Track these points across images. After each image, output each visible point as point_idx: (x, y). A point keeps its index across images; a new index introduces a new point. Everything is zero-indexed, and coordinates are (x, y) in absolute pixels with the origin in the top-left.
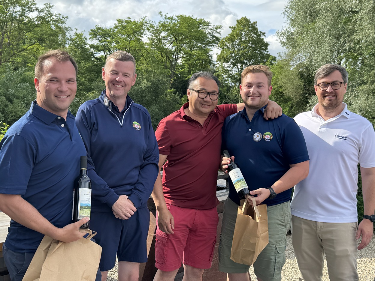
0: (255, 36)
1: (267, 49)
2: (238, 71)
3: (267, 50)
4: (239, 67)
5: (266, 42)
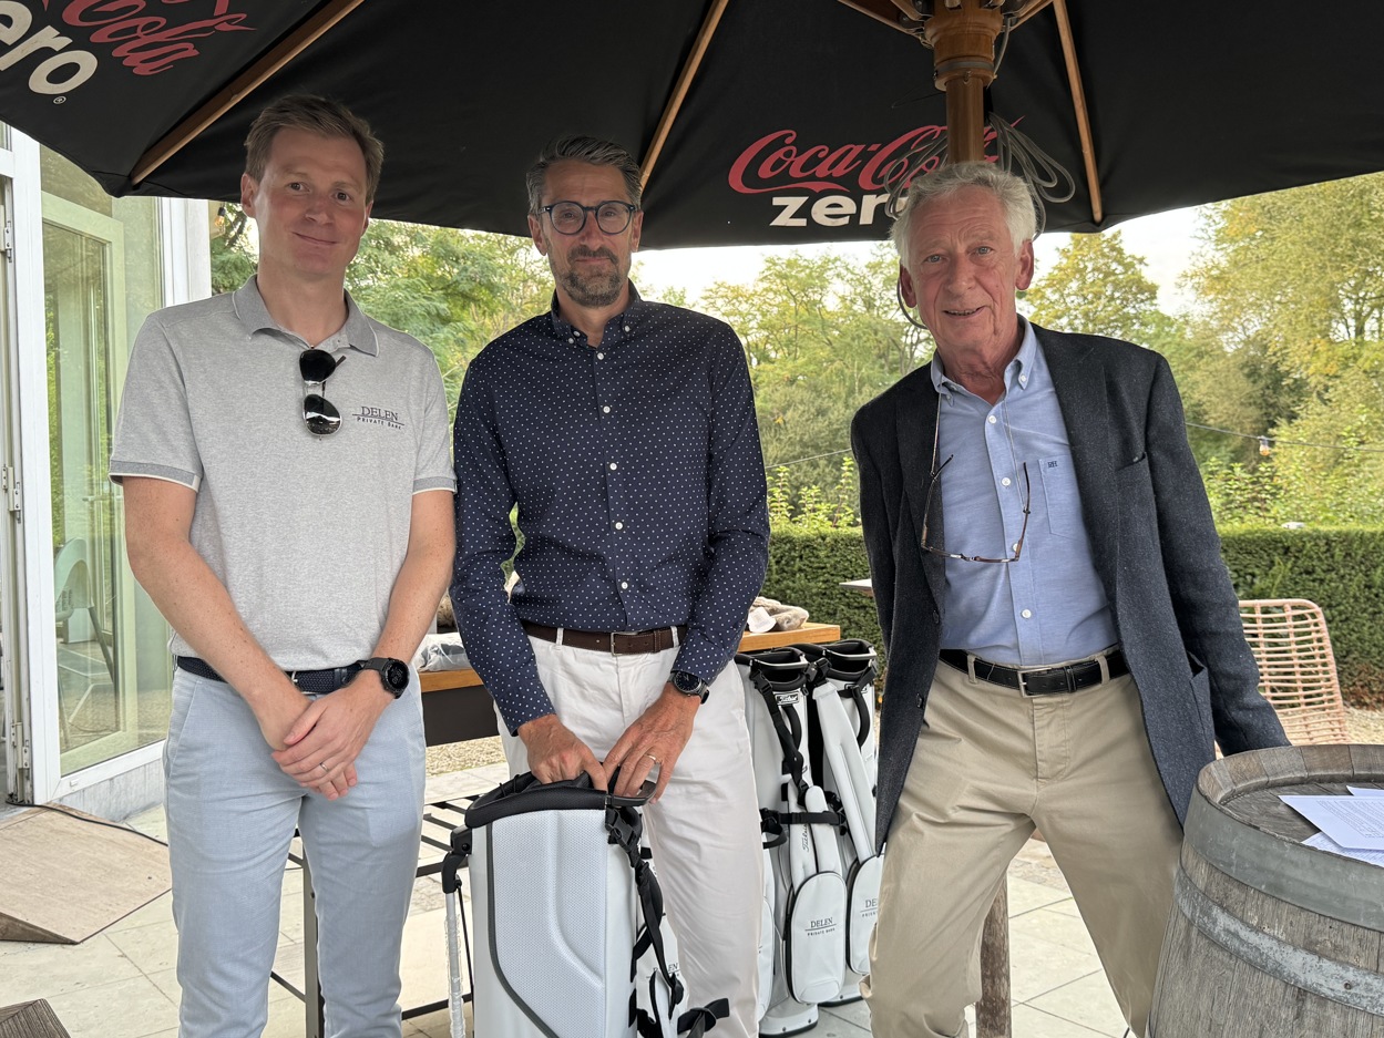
0: (1120, 269)
1: (1155, 298)
3: (1155, 302)
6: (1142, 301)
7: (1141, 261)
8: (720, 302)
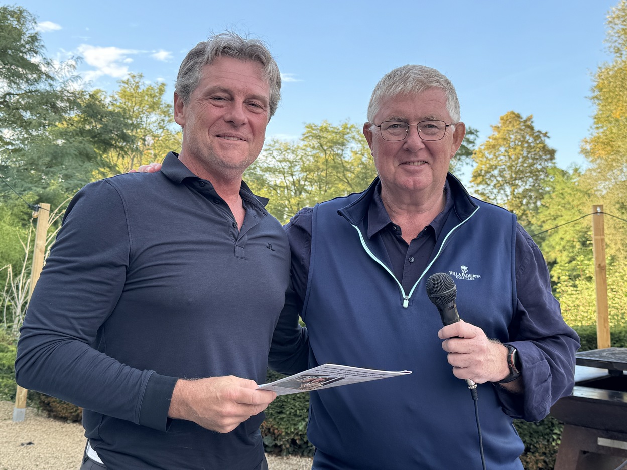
0: (532, 140)
2: (505, 198)
3: (554, 161)
4: (508, 193)
5: (551, 149)
6: (546, 160)
7: (545, 135)
8: (275, 153)
